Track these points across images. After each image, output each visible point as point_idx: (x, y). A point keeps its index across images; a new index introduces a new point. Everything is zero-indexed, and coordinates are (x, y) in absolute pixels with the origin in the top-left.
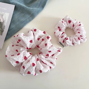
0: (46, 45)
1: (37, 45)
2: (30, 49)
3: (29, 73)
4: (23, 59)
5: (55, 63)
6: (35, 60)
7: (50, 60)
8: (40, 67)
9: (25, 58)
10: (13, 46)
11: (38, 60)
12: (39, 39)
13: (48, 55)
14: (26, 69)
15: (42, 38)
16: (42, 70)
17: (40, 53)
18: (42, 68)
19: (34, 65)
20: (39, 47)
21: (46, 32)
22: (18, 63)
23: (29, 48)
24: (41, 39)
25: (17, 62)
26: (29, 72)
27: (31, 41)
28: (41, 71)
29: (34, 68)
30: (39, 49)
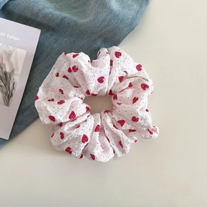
3: (69, 150)
5: (129, 148)
6: (91, 129)
7: (121, 136)
10: (57, 75)
11: (97, 129)
13: (122, 123)
17: (107, 111)
21: (143, 68)
24: (127, 82)
25: (52, 118)
26: (69, 148)
27: (101, 80)
28: (93, 157)
30: (115, 102)
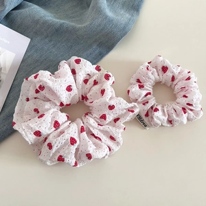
0: (103, 92)
1: (82, 96)
2: (67, 105)
3: (61, 159)
4: (51, 126)
6: (77, 132)
7: (108, 130)
8: (86, 145)
9: (57, 125)
10: (28, 100)
11: (82, 130)
12: (86, 81)
13: (104, 117)
14: (54, 149)
15: (94, 78)
16: (91, 152)
17: (87, 114)
18: (91, 149)
19: (73, 141)
20: (87, 99)
21: (101, 68)
22: (40, 136)
23: (65, 104)
24: (91, 81)
25: (38, 134)
26: (61, 156)
27: (69, 89)
28: (89, 156)
29: (73, 148)
30: (87, 103)
